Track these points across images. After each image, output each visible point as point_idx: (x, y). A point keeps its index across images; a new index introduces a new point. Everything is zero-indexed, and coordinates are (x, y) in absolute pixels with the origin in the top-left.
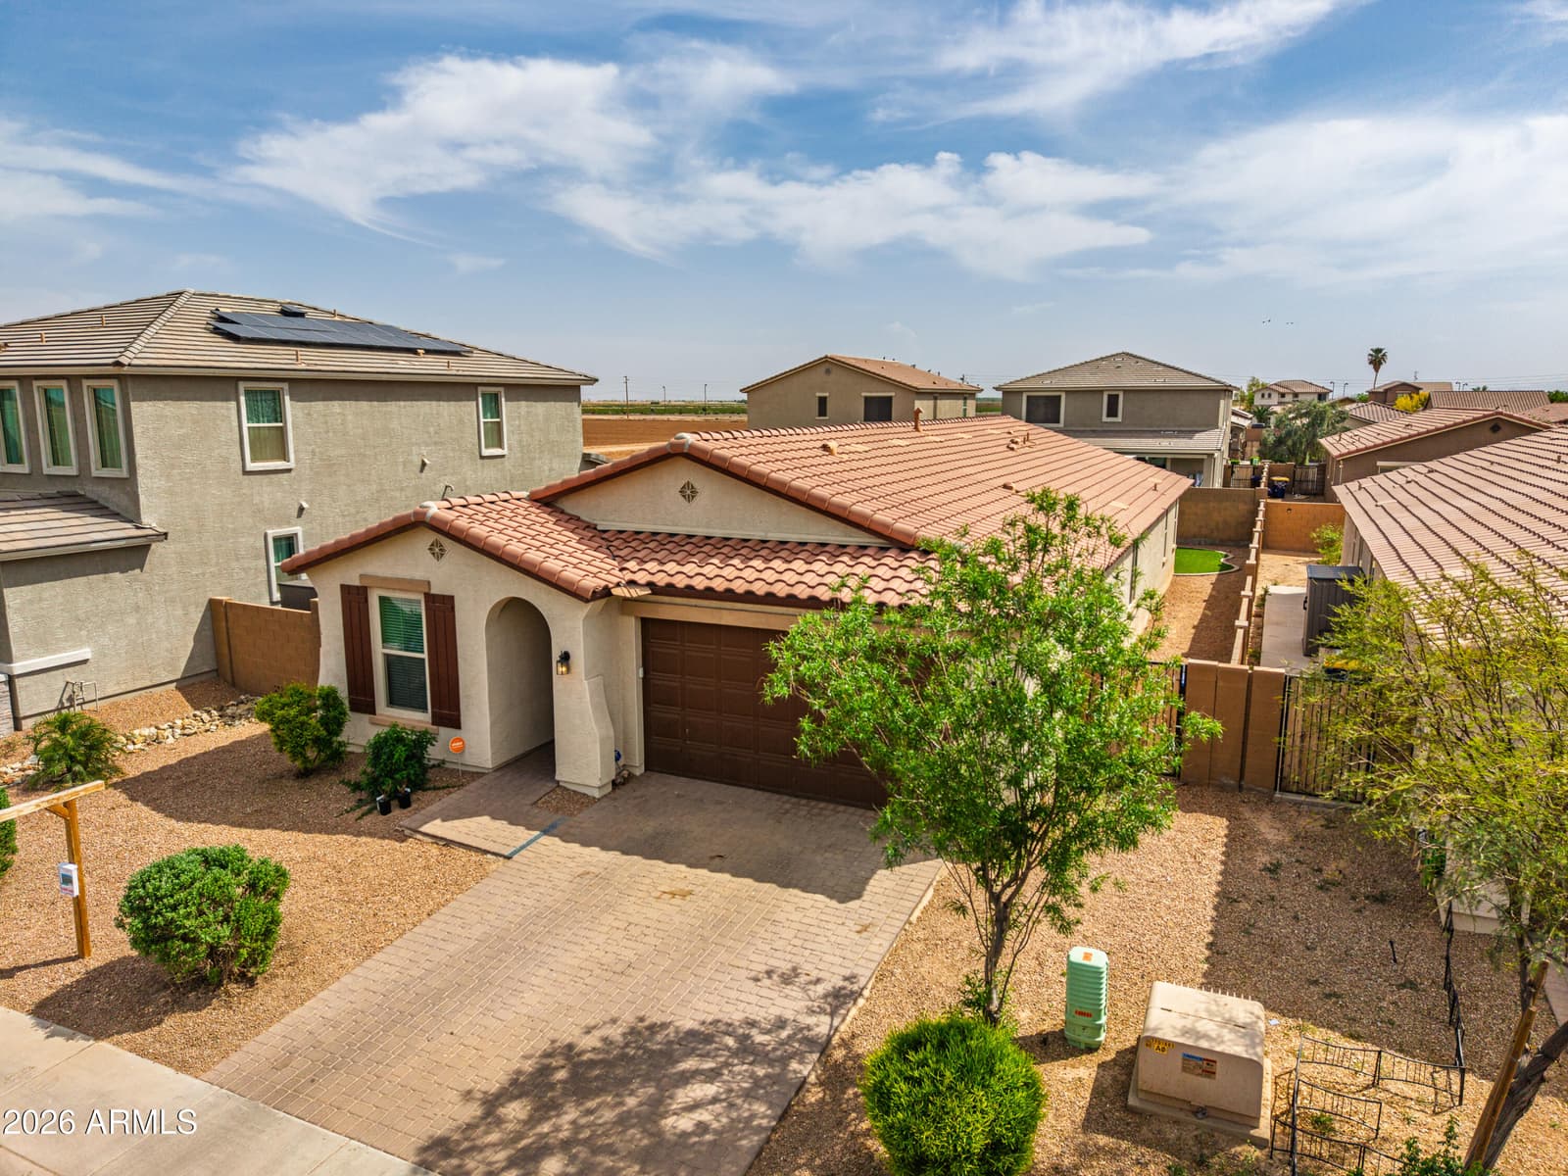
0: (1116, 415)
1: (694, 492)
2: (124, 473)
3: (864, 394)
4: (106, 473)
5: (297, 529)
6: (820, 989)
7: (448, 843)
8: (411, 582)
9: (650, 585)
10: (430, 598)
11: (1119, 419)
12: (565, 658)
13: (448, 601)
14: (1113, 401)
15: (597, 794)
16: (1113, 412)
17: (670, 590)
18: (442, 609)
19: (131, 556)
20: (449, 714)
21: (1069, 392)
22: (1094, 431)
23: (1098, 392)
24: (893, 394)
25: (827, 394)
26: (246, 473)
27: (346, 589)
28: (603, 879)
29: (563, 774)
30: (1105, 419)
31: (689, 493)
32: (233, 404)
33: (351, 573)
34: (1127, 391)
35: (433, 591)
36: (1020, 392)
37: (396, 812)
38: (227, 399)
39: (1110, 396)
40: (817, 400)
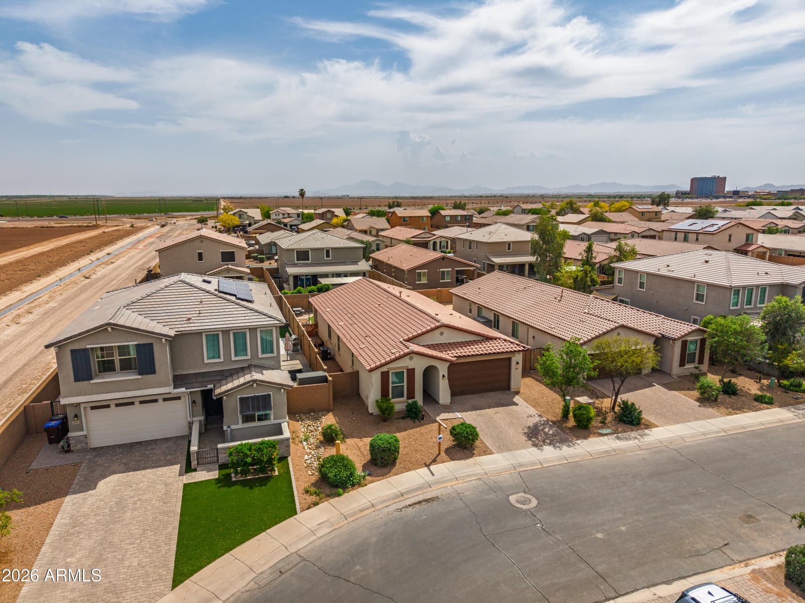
0: (329, 257)
1: (443, 333)
3: (221, 251)
4: (265, 356)
8: (403, 367)
9: (455, 357)
11: (330, 258)
12: (444, 376)
13: (413, 370)
14: (328, 252)
16: (328, 256)
17: (460, 357)
18: (411, 372)
20: (411, 396)
21: (312, 249)
22: (326, 263)
23: (323, 249)
24: (235, 250)
25: (202, 251)
27: (382, 373)
29: (441, 401)
30: (325, 258)
34: (332, 249)
35: (409, 368)
36: (293, 250)
39: (326, 250)
40: (197, 254)
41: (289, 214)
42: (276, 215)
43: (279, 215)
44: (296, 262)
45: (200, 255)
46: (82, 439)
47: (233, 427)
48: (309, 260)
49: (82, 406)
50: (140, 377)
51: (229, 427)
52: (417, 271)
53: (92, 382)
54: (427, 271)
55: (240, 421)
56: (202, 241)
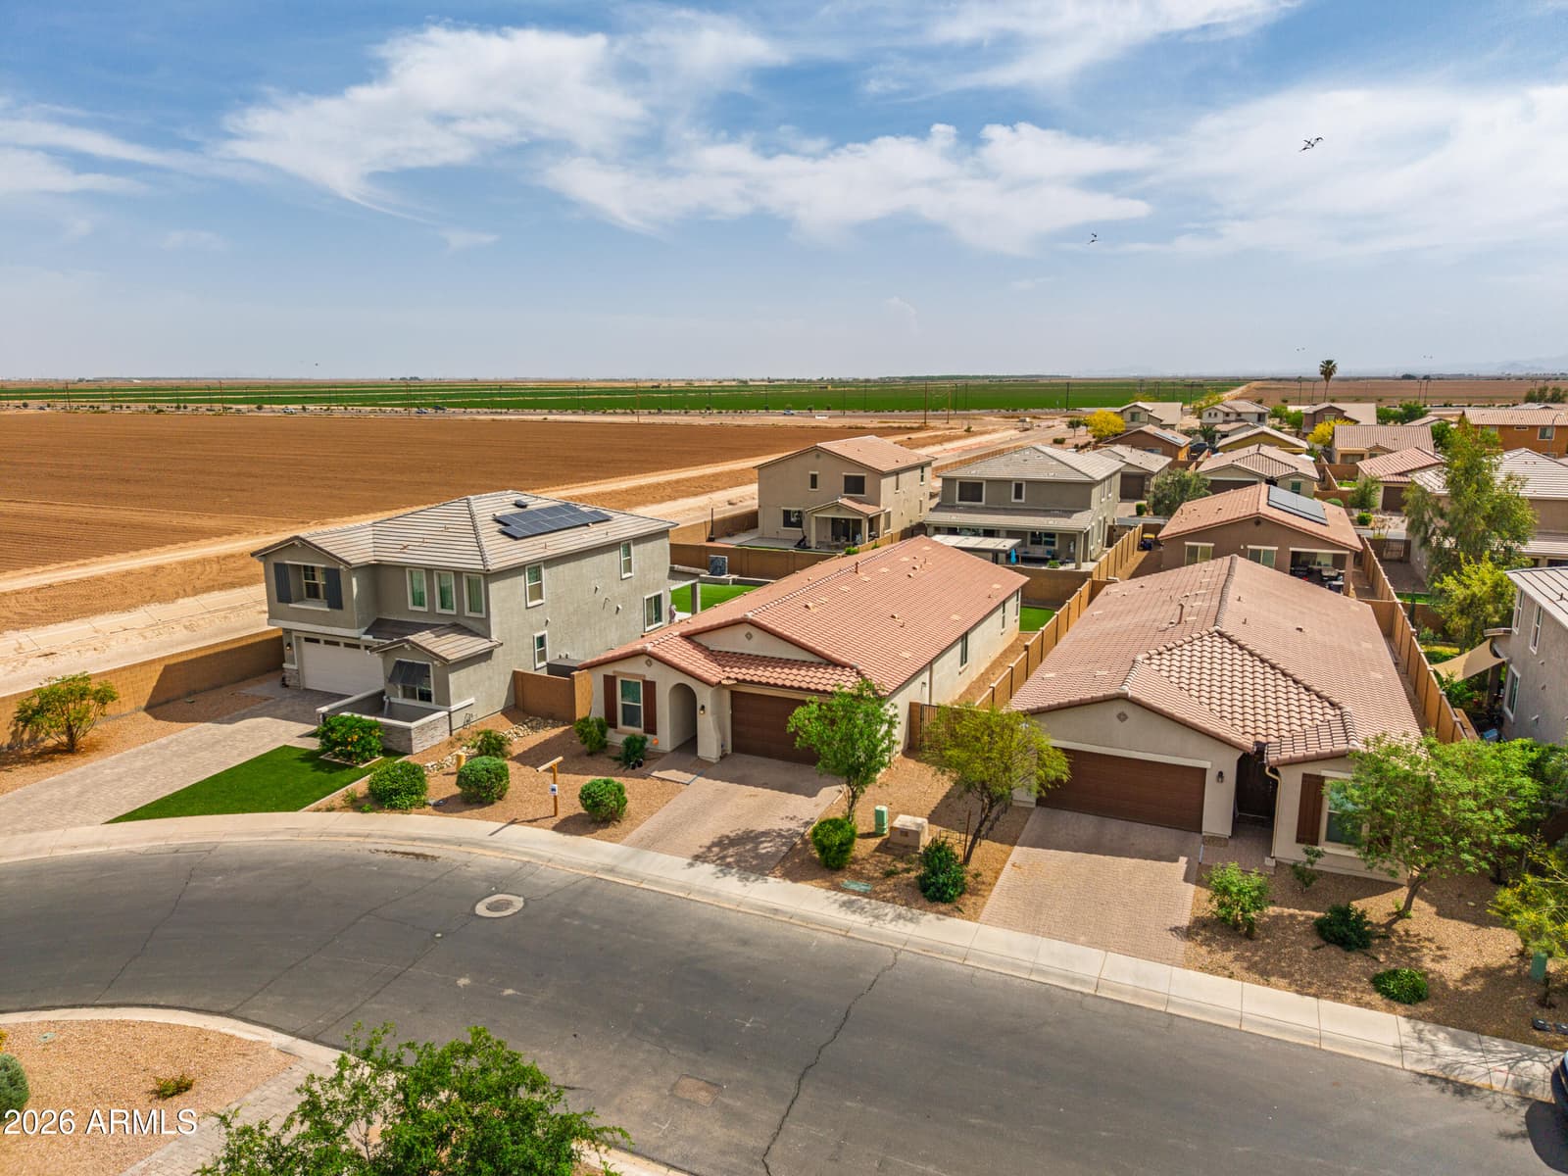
0: (1021, 498)
1: (749, 639)
2: (484, 616)
3: (844, 474)
4: (472, 615)
5: (545, 632)
6: (802, 822)
7: (663, 779)
8: (636, 675)
9: (736, 679)
10: (644, 681)
11: (1023, 501)
12: (703, 708)
13: (653, 684)
14: (1019, 487)
15: (715, 761)
16: (1018, 495)
17: (744, 681)
18: (650, 687)
19: (486, 656)
20: (651, 728)
21: (989, 481)
22: (1005, 509)
23: (1008, 482)
24: (865, 474)
25: (817, 473)
26: (527, 608)
27: (605, 676)
28: (724, 791)
29: (700, 753)
30: (1013, 500)
31: (749, 636)
32: (523, 577)
33: (609, 670)
34: (1029, 482)
35: (646, 679)
36: (953, 479)
37: (637, 769)
38: (521, 575)
39: (1016, 484)
40: (809, 477)
41: (1239, 414)
42: (1210, 414)
43: (1216, 415)
44: (957, 502)
45: (814, 478)
46: (294, 673)
47: (393, 699)
48: (980, 500)
49: (294, 634)
50: (328, 610)
51: (388, 698)
52: (1187, 543)
53: (291, 605)
54: (1213, 545)
55: (400, 693)
56: (818, 456)
